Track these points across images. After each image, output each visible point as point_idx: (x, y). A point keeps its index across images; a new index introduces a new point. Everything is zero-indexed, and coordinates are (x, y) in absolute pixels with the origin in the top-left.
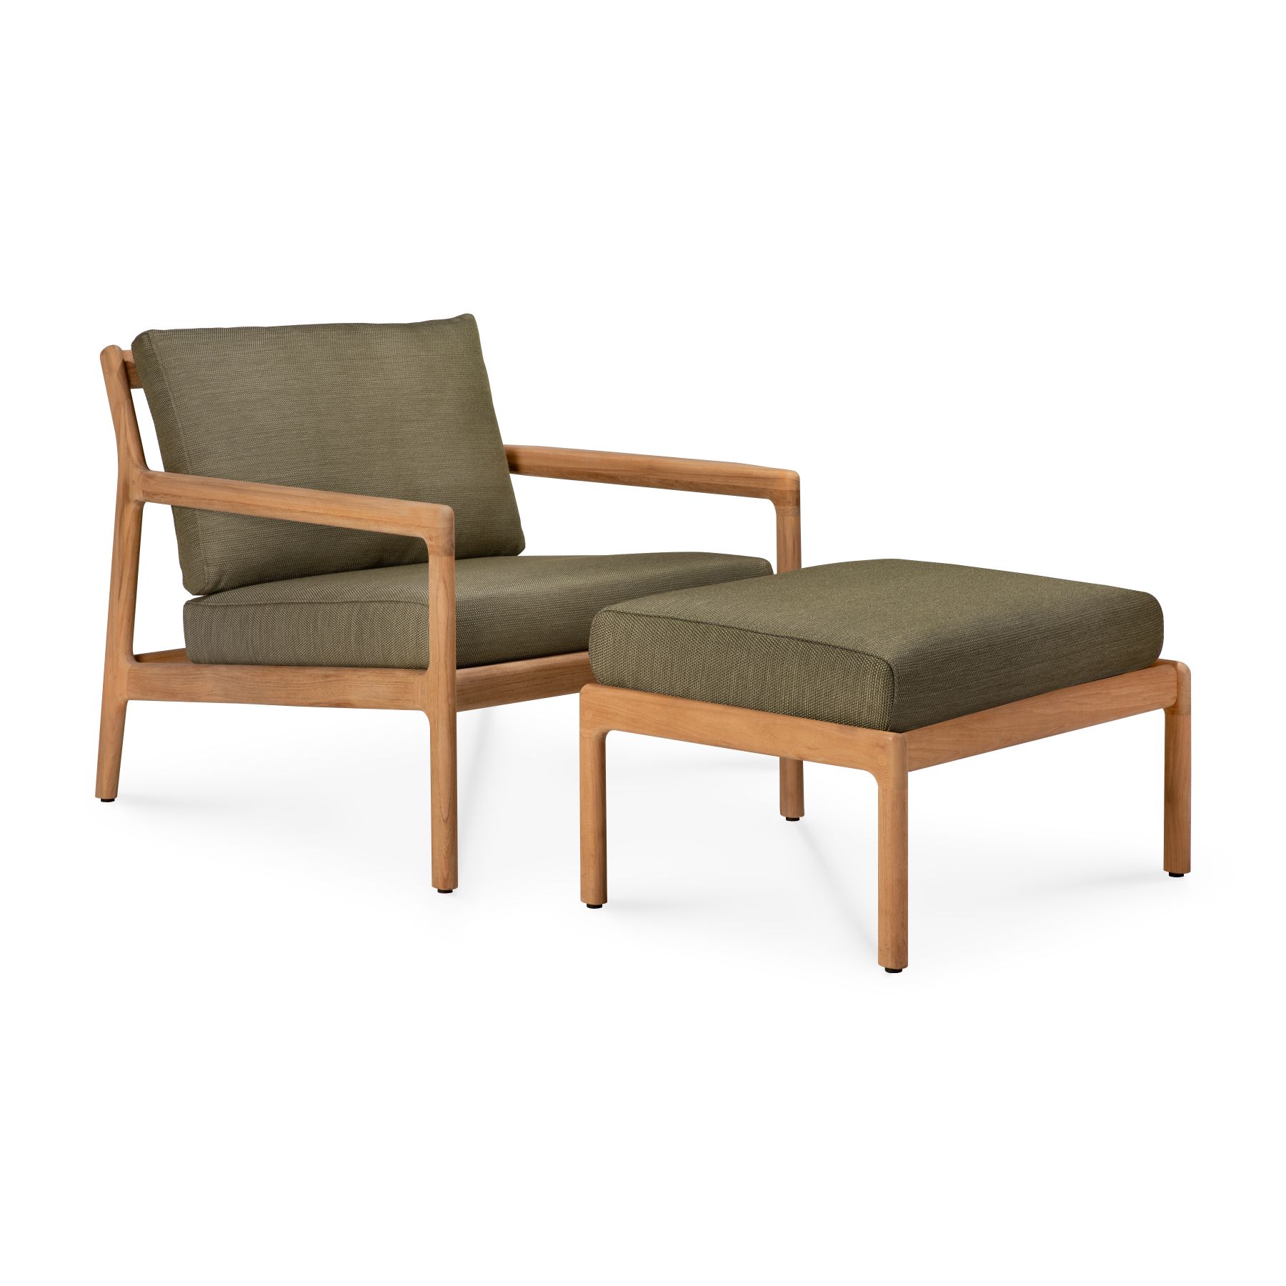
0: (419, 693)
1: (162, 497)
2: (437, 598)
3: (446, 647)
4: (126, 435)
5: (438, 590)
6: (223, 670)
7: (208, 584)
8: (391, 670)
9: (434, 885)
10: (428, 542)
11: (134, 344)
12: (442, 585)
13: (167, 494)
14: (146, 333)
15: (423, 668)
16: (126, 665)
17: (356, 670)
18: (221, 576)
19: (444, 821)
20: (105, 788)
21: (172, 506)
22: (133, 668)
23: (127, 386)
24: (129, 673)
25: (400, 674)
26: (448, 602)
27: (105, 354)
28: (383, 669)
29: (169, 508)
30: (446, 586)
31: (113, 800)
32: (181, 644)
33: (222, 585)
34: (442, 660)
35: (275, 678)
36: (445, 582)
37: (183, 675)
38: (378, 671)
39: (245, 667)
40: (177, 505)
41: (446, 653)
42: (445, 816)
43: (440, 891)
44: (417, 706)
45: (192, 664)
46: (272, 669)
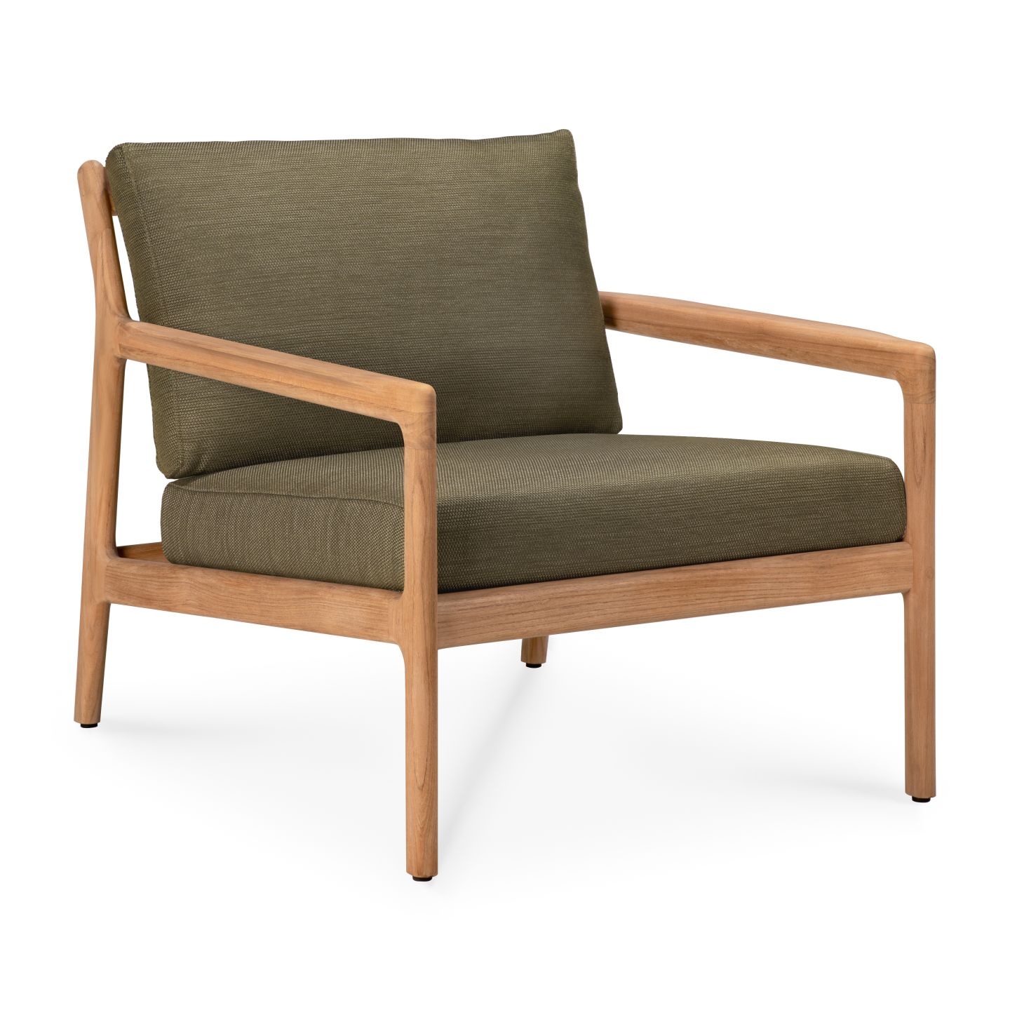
0: (394, 623)
1: (138, 354)
2: (412, 503)
3: (423, 565)
4: (103, 275)
5: (413, 492)
6: (198, 573)
7: (182, 465)
8: (366, 589)
9: (409, 871)
10: (404, 430)
11: (108, 161)
12: (418, 487)
13: (142, 351)
14: (119, 148)
15: (399, 589)
16: (105, 559)
17: (330, 587)
18: (199, 456)
19: (419, 788)
20: (83, 711)
21: (148, 365)
22: (111, 565)
23: (106, 212)
24: (107, 570)
25: (375, 595)
26: (426, 508)
27: (82, 171)
28: (359, 588)
29: (144, 366)
30: (422, 487)
31: (95, 725)
32: (158, 539)
33: (202, 467)
34: (418, 581)
35: (249, 590)
36: (421, 482)
37: (159, 577)
38: (353, 589)
39: (221, 572)
40: (154, 364)
41: (422, 573)
42: (420, 782)
43: (415, 879)
44: (392, 638)
45: (170, 564)
46: (246, 577)
